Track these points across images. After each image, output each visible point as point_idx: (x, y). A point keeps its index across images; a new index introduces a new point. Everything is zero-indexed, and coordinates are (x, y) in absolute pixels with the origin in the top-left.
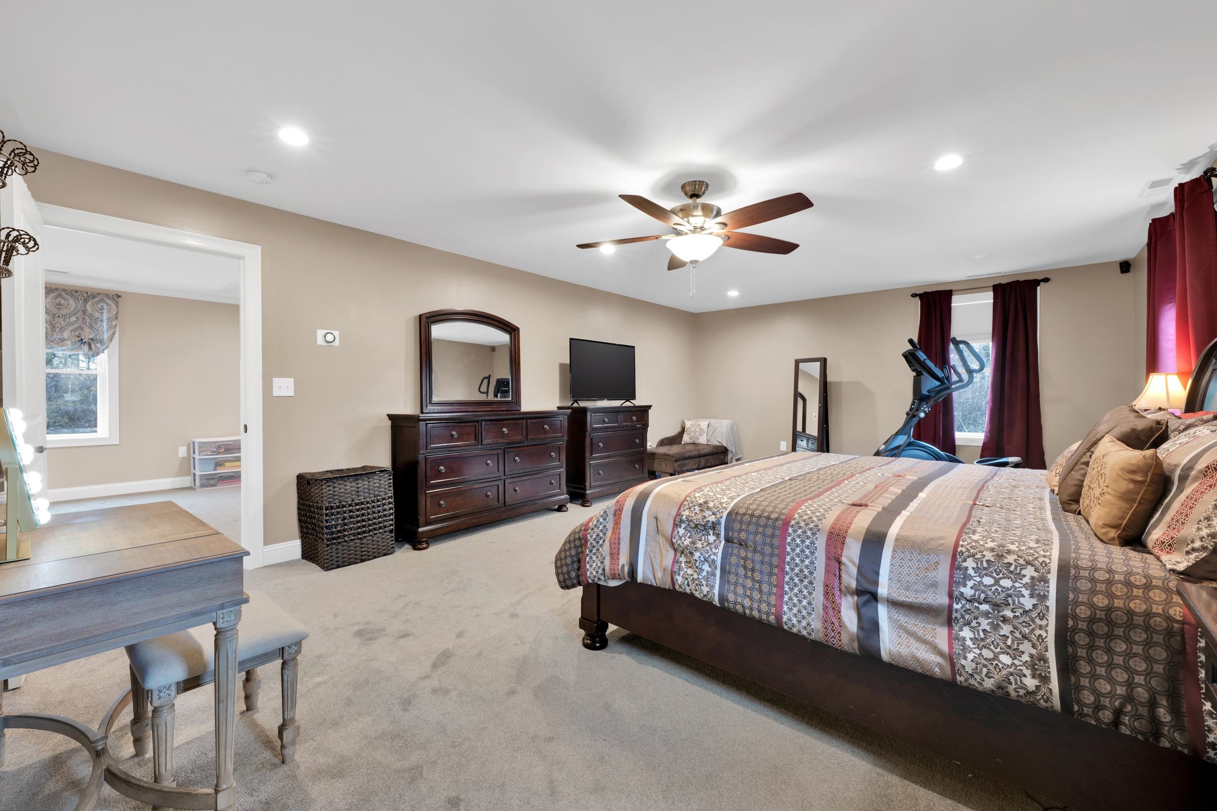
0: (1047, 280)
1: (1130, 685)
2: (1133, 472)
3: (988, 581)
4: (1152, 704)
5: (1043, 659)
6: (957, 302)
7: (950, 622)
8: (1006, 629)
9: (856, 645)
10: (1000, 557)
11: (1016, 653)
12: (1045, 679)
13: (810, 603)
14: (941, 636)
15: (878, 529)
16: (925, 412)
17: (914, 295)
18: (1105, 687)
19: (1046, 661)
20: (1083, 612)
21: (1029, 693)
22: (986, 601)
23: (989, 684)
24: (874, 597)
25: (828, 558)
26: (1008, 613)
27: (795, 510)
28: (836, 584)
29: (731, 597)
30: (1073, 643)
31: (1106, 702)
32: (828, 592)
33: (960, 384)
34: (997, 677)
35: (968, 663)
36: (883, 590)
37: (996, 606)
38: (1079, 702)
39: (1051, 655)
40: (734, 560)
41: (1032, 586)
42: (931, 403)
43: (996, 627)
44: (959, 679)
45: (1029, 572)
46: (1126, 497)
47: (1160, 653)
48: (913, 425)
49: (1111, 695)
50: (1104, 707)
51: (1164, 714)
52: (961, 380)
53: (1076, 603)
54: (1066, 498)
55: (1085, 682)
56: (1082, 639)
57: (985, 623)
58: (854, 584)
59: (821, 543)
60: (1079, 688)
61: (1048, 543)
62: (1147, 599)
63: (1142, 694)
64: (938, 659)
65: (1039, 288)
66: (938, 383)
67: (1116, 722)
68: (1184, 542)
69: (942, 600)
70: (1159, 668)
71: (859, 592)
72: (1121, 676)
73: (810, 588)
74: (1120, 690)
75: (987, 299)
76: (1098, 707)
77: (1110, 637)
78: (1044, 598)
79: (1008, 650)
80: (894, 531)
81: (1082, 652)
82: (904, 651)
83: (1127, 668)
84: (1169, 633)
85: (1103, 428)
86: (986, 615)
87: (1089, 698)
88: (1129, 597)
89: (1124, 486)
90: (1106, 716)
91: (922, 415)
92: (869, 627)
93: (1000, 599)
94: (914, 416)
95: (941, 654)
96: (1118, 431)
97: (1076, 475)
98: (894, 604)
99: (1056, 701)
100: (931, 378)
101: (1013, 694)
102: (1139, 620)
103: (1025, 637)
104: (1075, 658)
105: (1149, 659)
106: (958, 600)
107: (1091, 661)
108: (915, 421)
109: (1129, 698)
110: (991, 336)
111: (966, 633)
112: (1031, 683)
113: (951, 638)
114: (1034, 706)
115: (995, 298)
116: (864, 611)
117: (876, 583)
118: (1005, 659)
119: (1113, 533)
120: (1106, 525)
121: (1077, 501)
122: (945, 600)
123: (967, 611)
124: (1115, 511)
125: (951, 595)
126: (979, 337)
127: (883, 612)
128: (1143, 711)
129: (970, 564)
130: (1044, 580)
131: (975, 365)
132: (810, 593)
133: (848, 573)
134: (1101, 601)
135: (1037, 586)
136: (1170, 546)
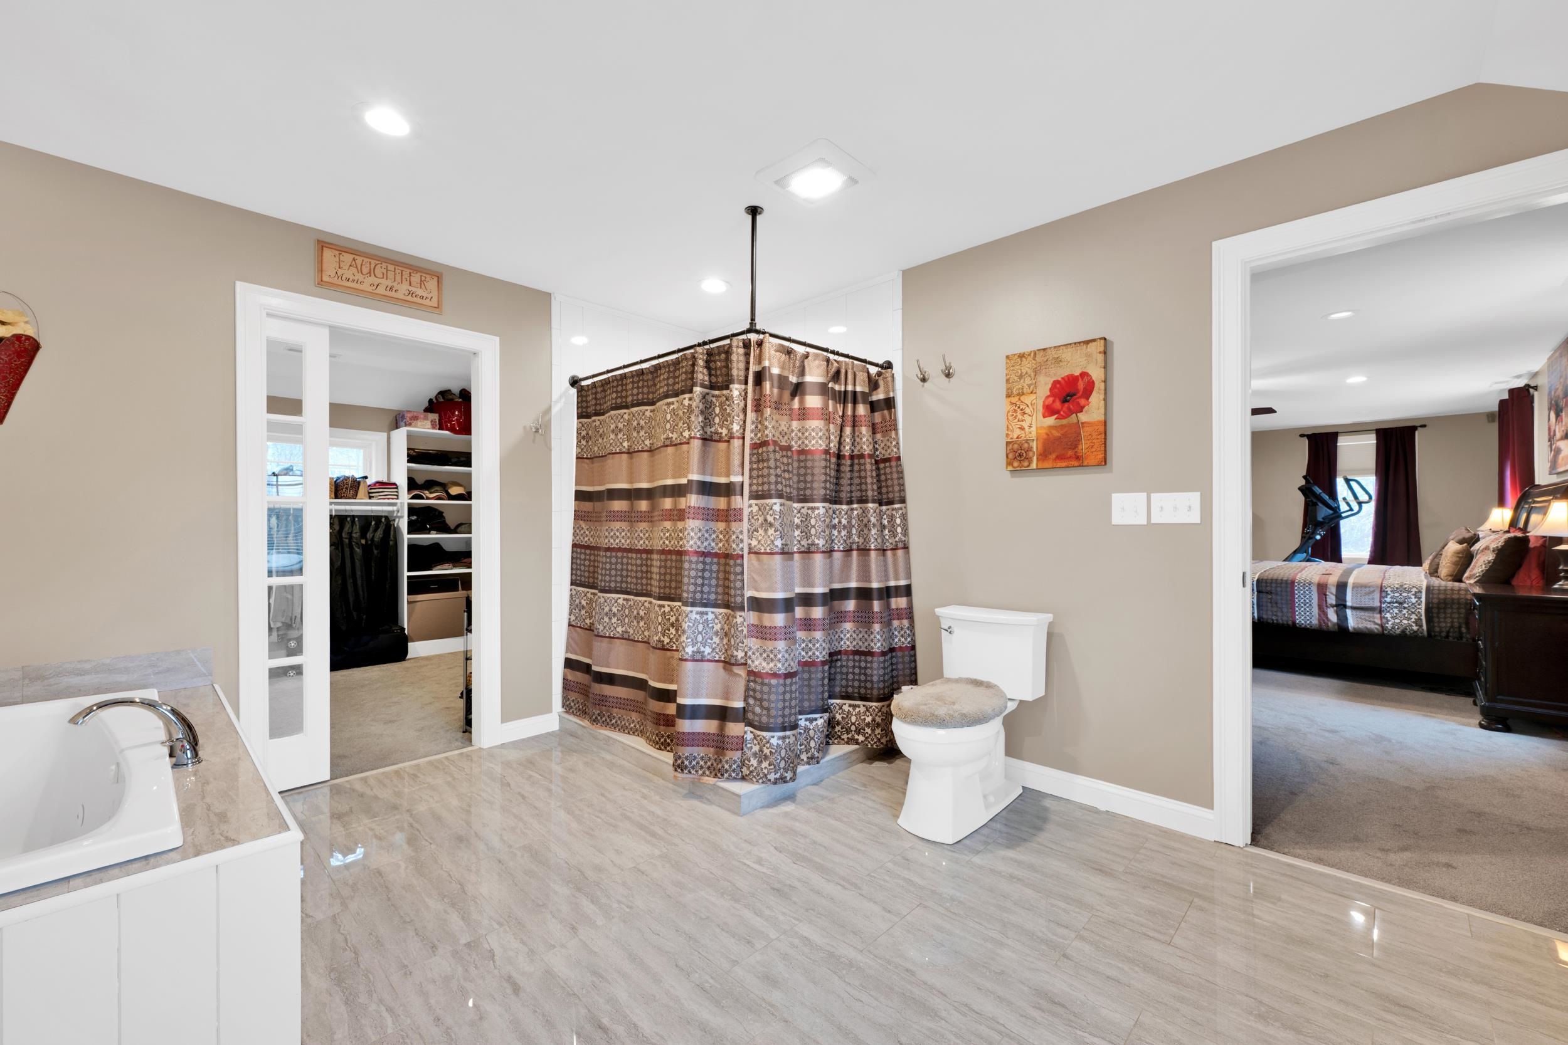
0: (1424, 426)
1: (1452, 622)
2: (1458, 553)
3: (1397, 595)
4: (1460, 627)
5: (1420, 619)
6: (1343, 442)
7: (1380, 612)
8: (1405, 611)
9: (1336, 627)
10: (1401, 586)
11: (1409, 619)
12: (1421, 626)
13: (1311, 613)
14: (1377, 618)
15: (1343, 580)
16: (1320, 535)
17: (1302, 436)
18: (1443, 625)
19: (1421, 620)
20: (1435, 601)
21: (1415, 632)
22: (1396, 602)
23: (1398, 632)
24: (1345, 606)
25: (1319, 594)
26: (1406, 605)
27: (1297, 574)
28: (1324, 604)
29: (1265, 616)
30: (1432, 613)
31: (1444, 630)
32: (1320, 607)
33: (1350, 513)
34: (1402, 628)
35: (1389, 626)
36: (1349, 603)
37: (1400, 603)
38: (1434, 632)
39: (1423, 617)
40: (1264, 600)
41: (1415, 595)
42: (1326, 527)
43: (1400, 611)
44: (1385, 632)
45: (1414, 590)
46: (1455, 564)
47: (1463, 611)
48: (1311, 545)
49: (1446, 627)
50: (1443, 632)
51: (1464, 630)
52: (1351, 509)
53: (1433, 598)
54: (1432, 571)
55: (1436, 624)
56: (1435, 610)
57: (1396, 611)
58: (1334, 603)
59: (1314, 589)
60: (1434, 627)
61: (1422, 581)
62: (1459, 594)
63: (1456, 625)
64: (1377, 627)
65: (1417, 433)
66: (1331, 512)
67: (1447, 636)
68: (1474, 575)
69: (1377, 604)
70: (1462, 616)
71: (1337, 606)
72: (1449, 620)
73: (1310, 607)
74: (1449, 625)
75: (1370, 441)
76: (1441, 632)
77: (1445, 608)
78: (1420, 598)
79: (1406, 618)
80: (1351, 581)
81: (1435, 615)
82: (1361, 626)
83: (1451, 617)
84: (1466, 604)
85: (1451, 537)
86: (1396, 607)
87: (1437, 629)
88: (1453, 594)
89: (1455, 559)
90: (1444, 634)
91: (1318, 537)
92: (1343, 618)
93: (1401, 601)
94: (1310, 538)
95: (1377, 624)
96: (1457, 539)
97: (1437, 560)
98: (1353, 608)
99: (1425, 633)
100: (1325, 508)
101: (1408, 633)
102: (1456, 601)
103: (1413, 613)
104: (1433, 617)
105: (1459, 613)
106: (1384, 603)
107: (1438, 617)
108: (1311, 542)
109: (1452, 627)
110: (1374, 471)
111: (1388, 615)
112: (1415, 628)
113: (1381, 618)
114: (1416, 637)
115: (1378, 439)
116: (1339, 613)
117: (1346, 601)
118: (1405, 622)
119: (1450, 578)
120: (1447, 576)
121: (1437, 572)
122: (1379, 604)
123: (1388, 607)
124: (1451, 570)
125: (1381, 602)
126: (1364, 472)
127: (1349, 612)
128: (1457, 630)
129: (1389, 590)
130: (1420, 592)
131: (1363, 497)
132: (1310, 610)
133: (1330, 598)
134: (1442, 596)
135: (1417, 595)
136: (1469, 578)
